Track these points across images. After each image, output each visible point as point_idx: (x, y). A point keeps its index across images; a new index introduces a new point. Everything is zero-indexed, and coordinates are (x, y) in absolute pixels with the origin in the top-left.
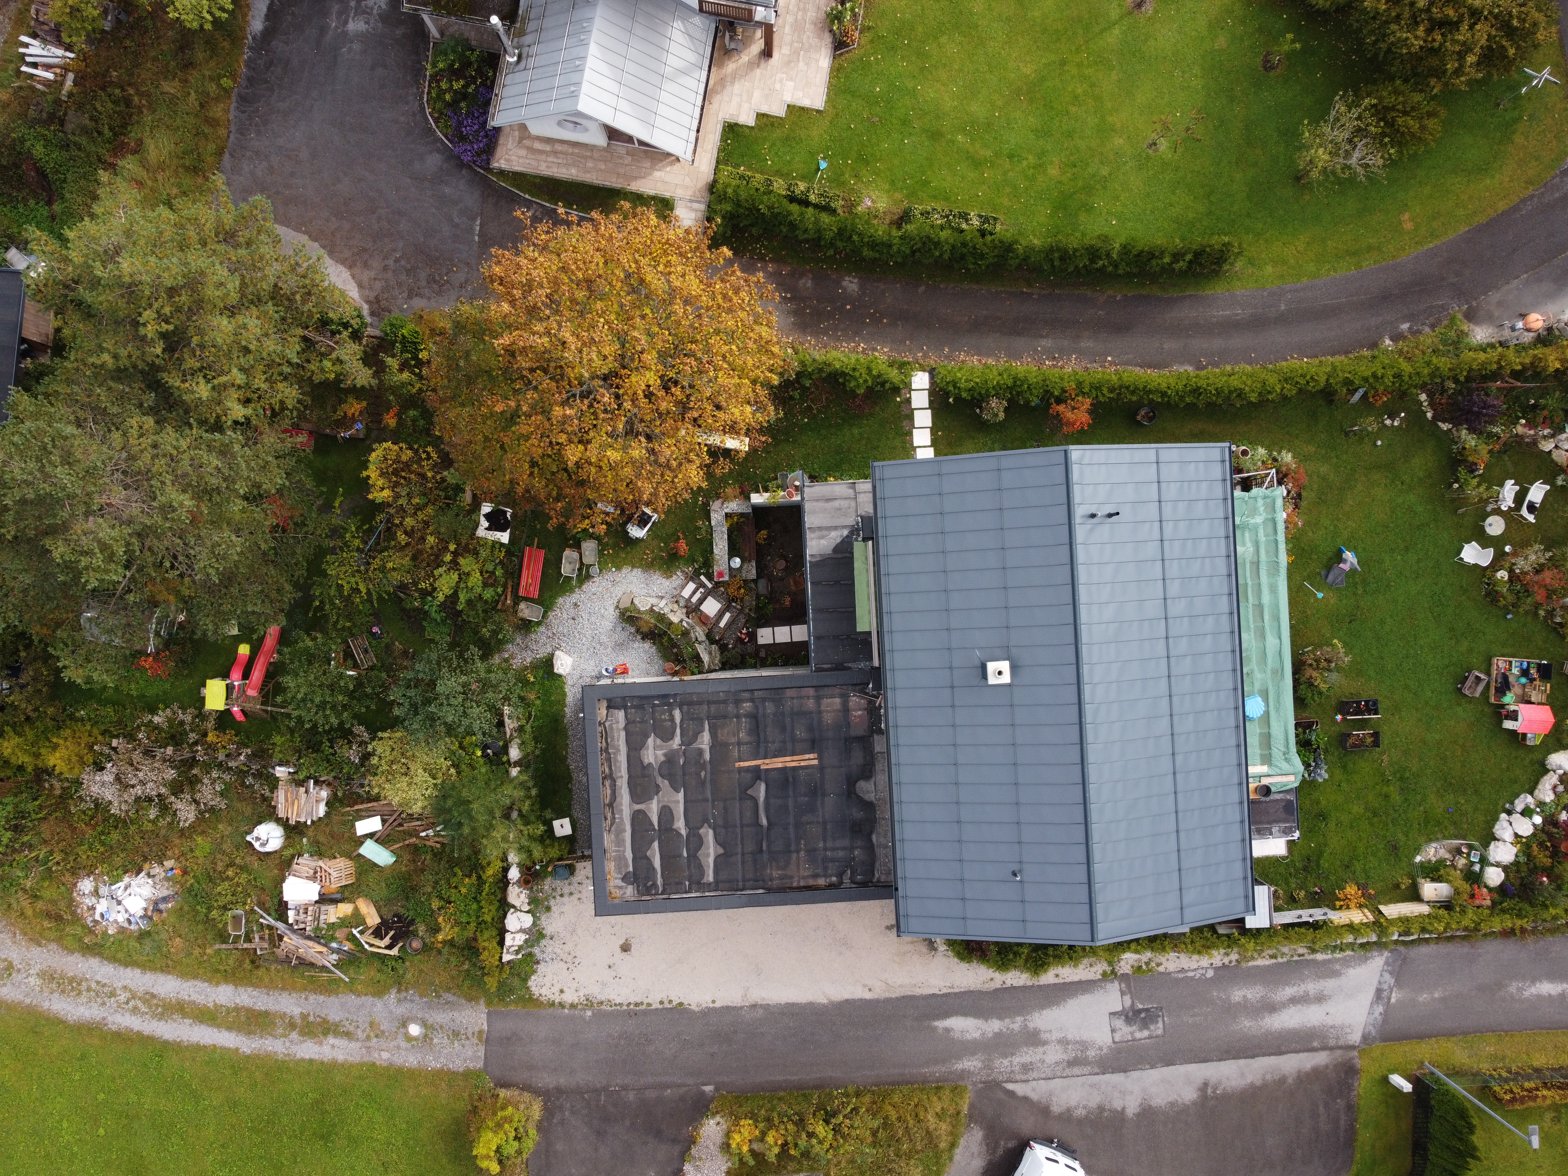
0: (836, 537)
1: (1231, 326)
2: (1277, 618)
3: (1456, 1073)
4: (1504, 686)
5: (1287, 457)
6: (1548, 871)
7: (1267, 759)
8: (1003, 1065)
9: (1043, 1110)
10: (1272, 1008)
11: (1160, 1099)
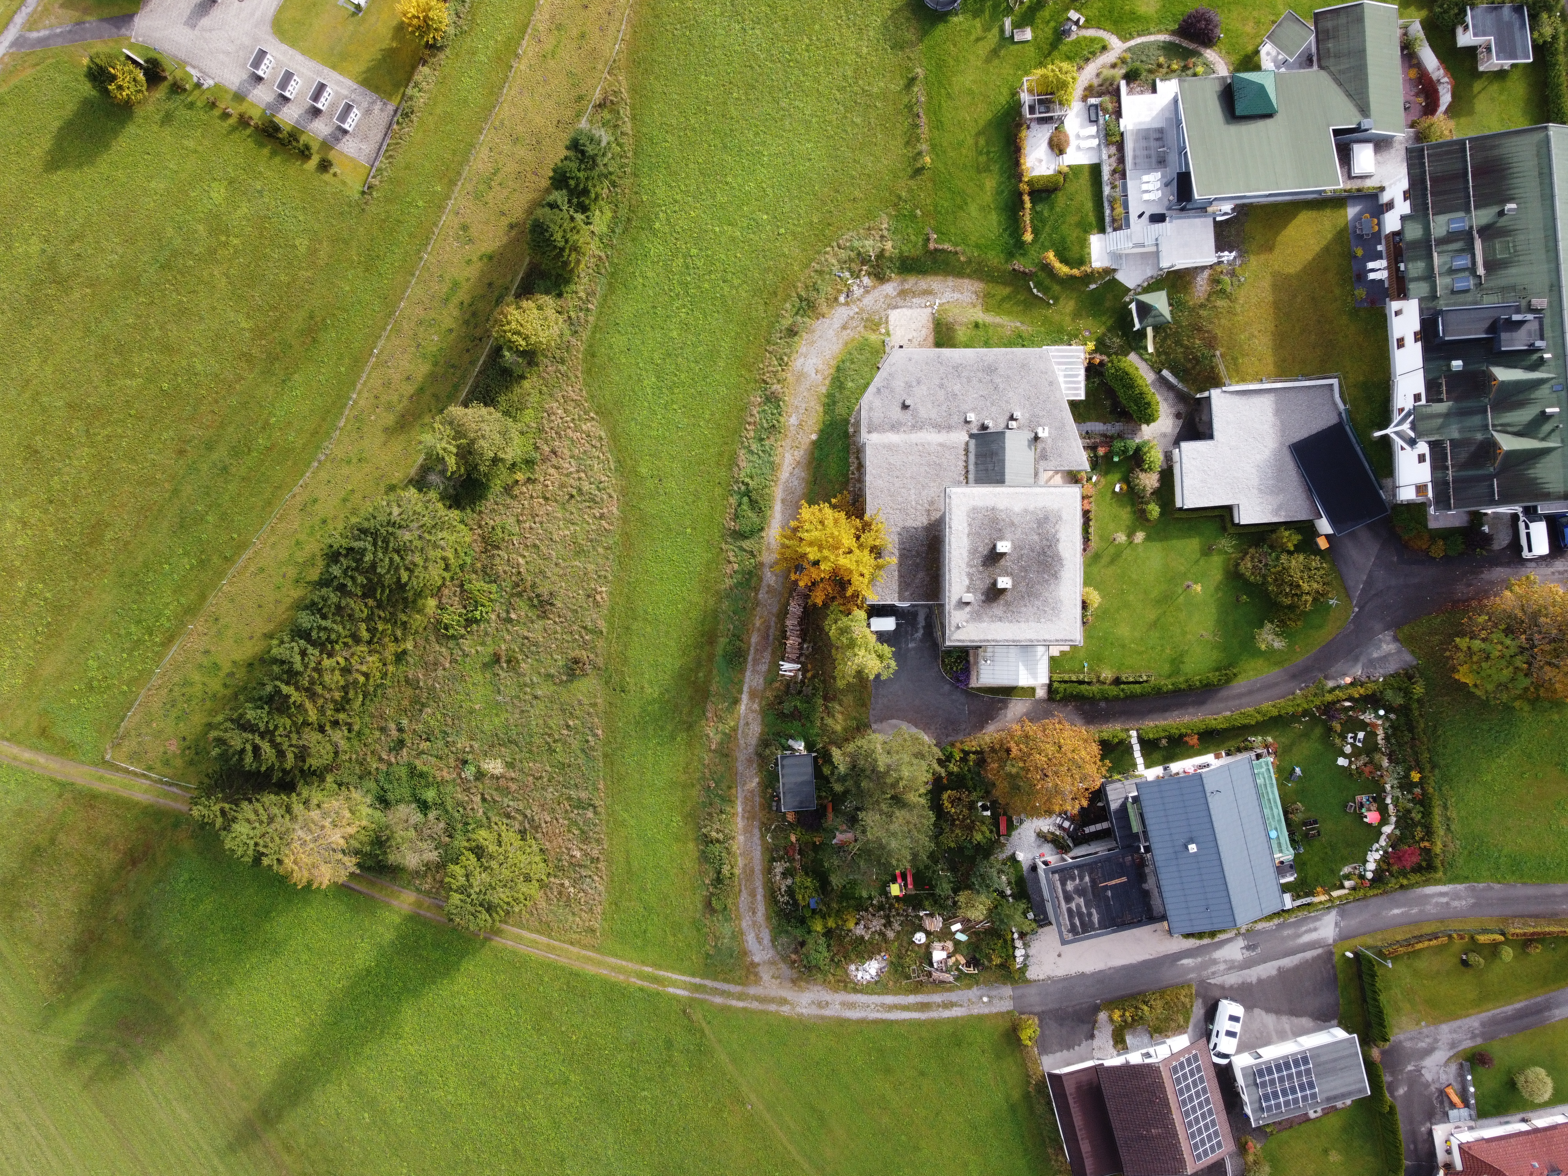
0: (1120, 802)
1: (1240, 696)
2: (1275, 802)
3: (1368, 948)
4: (1362, 805)
5: (1270, 739)
6: (1388, 870)
7: (1281, 851)
8: (1204, 973)
9: (1222, 987)
10: (1299, 936)
11: (1264, 975)
